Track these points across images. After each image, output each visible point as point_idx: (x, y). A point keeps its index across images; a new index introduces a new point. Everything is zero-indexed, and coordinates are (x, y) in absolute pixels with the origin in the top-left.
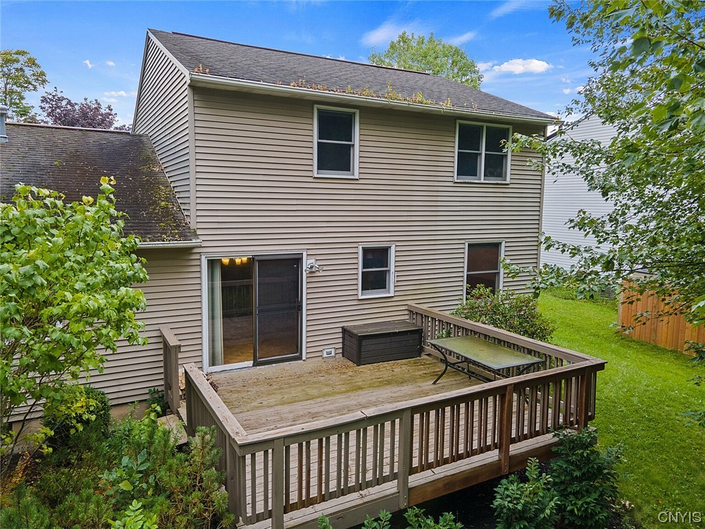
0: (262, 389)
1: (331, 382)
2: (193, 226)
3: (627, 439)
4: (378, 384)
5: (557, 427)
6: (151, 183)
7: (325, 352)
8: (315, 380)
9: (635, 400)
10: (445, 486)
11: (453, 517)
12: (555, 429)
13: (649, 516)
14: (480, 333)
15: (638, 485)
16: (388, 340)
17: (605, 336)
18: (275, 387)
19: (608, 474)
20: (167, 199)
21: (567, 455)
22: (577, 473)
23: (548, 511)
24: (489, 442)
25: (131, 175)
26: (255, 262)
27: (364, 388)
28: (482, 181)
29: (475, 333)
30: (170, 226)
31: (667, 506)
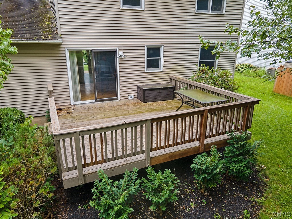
0: (96, 112)
1: (129, 109)
2: (59, 33)
3: (268, 137)
4: (150, 111)
5: (230, 131)
6: (43, 13)
7: (129, 97)
8: (122, 108)
9: (276, 121)
10: (170, 157)
11: (170, 171)
12: (229, 132)
13: (273, 172)
14: (201, 88)
15: (270, 158)
16: (158, 91)
17: (267, 93)
18: (102, 111)
19: (253, 153)
20: (50, 21)
21: (234, 144)
22: (237, 153)
23: (218, 170)
24: (194, 137)
25: (34, 9)
26: (93, 53)
27: (143, 112)
28: (210, 13)
29: (198, 87)
30: (48, 33)
31: (283, 168)
